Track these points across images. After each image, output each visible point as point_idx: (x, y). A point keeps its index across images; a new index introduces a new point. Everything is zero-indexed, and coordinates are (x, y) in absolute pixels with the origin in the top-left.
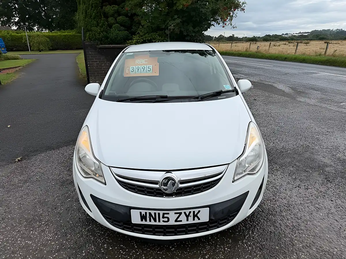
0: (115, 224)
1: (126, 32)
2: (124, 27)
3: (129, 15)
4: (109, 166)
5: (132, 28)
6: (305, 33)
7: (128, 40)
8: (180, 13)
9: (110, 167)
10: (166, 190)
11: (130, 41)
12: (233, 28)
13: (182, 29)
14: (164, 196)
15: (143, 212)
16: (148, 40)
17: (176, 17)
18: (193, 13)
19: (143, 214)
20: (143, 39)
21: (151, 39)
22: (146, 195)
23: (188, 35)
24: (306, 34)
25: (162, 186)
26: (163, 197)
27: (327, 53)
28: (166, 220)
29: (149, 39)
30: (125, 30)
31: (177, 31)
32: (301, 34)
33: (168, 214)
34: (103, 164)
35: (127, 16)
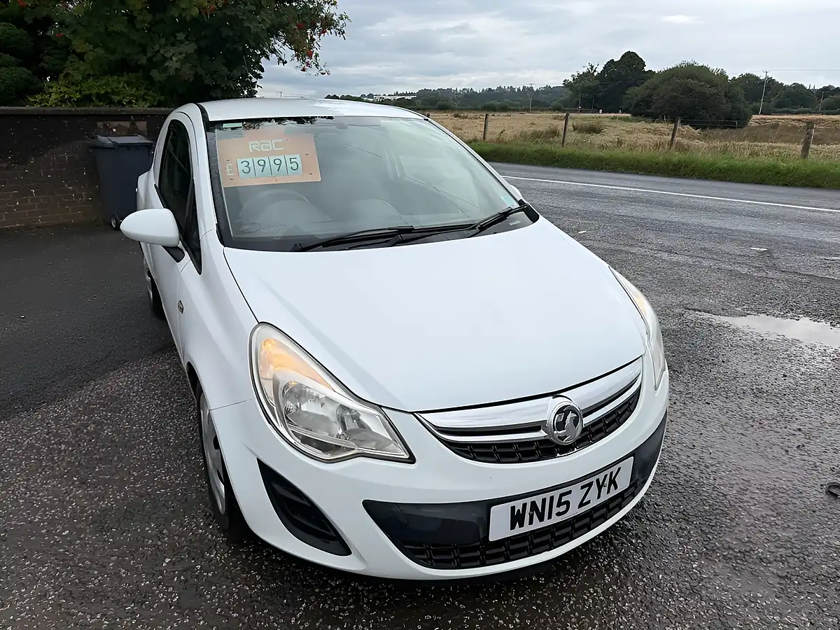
0: (436, 561)
1: (24, 72)
2: (15, 56)
3: (29, 20)
4: (412, 413)
5: (41, 60)
6: (406, 94)
7: (33, 93)
8: (193, 27)
9: (417, 412)
10: (562, 438)
11: (39, 97)
12: (322, 74)
13: (200, 71)
14: (558, 455)
15: (518, 505)
16: (98, 95)
17: (181, 36)
18: (226, 32)
19: (519, 510)
20: (80, 92)
21: (106, 93)
22: (520, 461)
23: (217, 86)
24: (409, 98)
25: (555, 430)
26: (555, 457)
27: (488, 137)
28: (563, 508)
29: (103, 92)
30: (19, 65)
31: (188, 73)
32: (400, 97)
33: (570, 492)
34: (390, 411)
35: (19, 22)
